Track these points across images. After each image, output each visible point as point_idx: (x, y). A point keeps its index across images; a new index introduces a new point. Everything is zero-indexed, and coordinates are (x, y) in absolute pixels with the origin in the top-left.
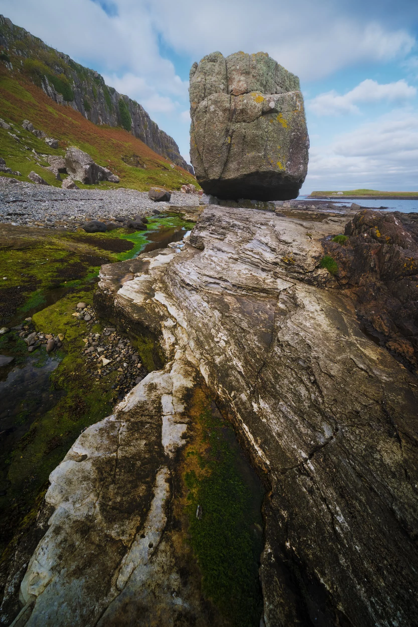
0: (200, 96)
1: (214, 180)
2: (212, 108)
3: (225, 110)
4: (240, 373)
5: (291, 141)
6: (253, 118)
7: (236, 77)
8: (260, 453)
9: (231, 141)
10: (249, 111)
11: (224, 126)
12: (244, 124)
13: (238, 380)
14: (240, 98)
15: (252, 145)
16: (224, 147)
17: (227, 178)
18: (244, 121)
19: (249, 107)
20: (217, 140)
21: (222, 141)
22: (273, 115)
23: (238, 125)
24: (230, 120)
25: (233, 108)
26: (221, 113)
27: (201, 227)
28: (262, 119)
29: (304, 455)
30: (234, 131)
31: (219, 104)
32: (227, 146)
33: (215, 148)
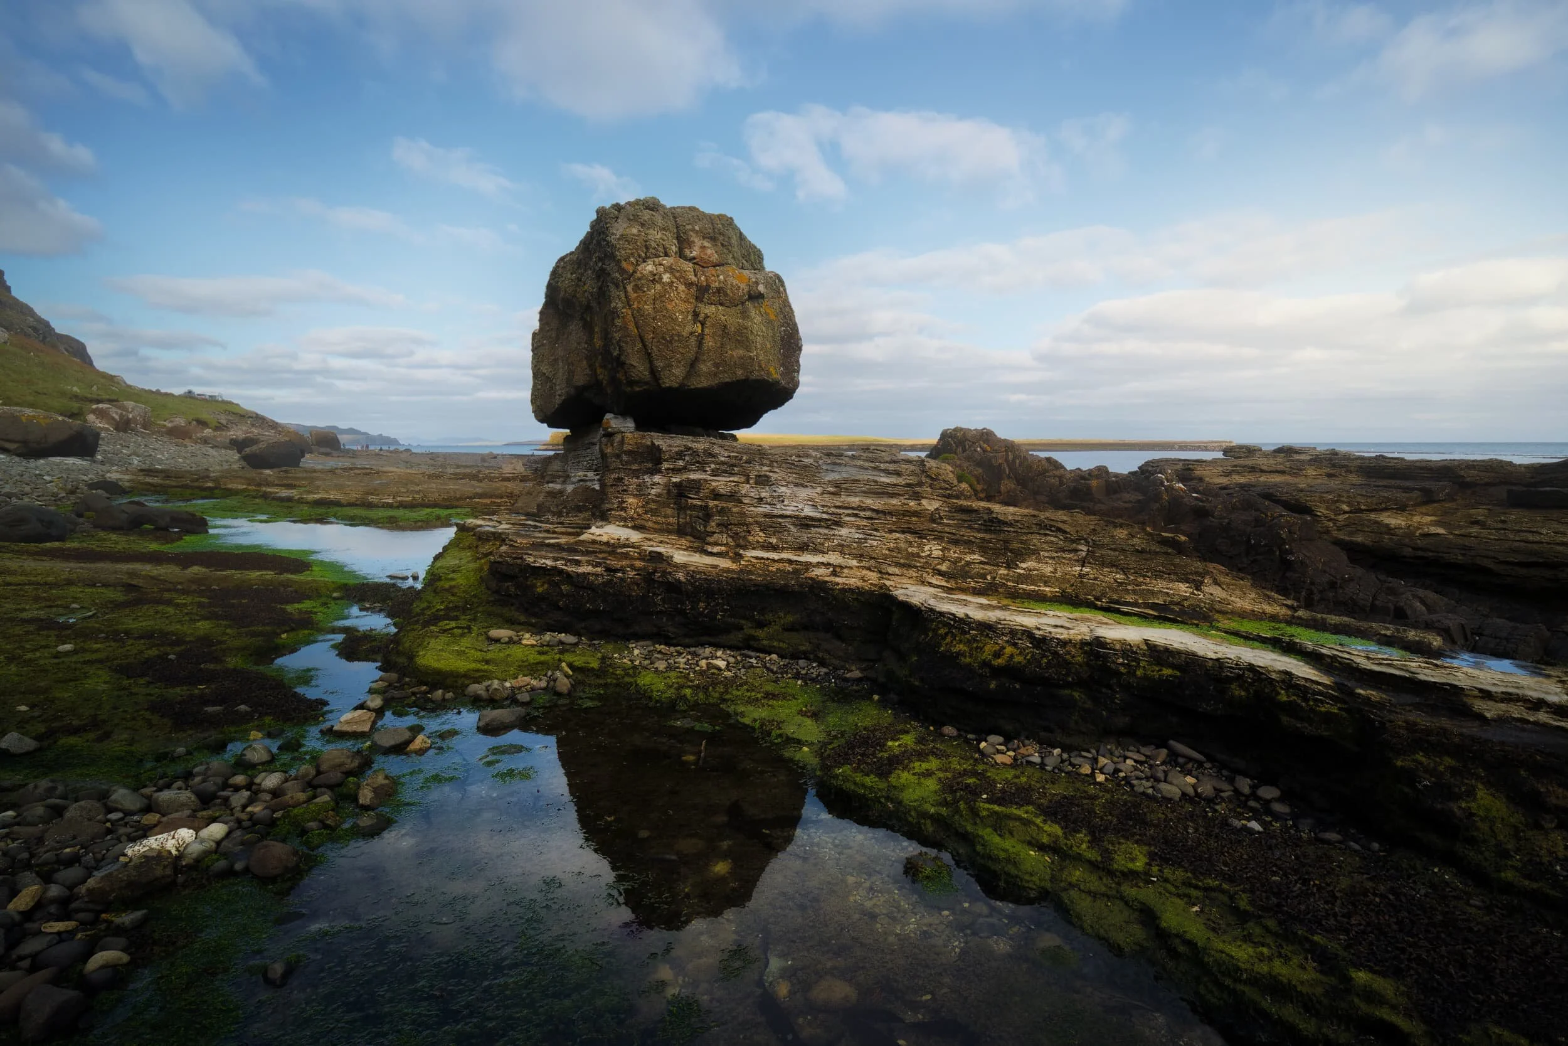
0: (640, 256)
1: (670, 388)
2: (666, 278)
3: (689, 285)
4: (981, 563)
5: (782, 339)
6: (736, 302)
7: (698, 242)
8: (1047, 589)
9: (702, 331)
10: (728, 292)
11: (691, 307)
12: (720, 308)
13: (983, 569)
14: (711, 271)
15: (737, 340)
16: (693, 339)
17: (692, 387)
18: (721, 304)
19: (729, 287)
20: (679, 326)
21: (689, 329)
22: (761, 301)
23: (713, 308)
24: (699, 299)
25: (705, 284)
26: (682, 288)
27: (668, 469)
28: (749, 304)
29: (1078, 569)
30: (707, 317)
31: (678, 275)
32: (697, 337)
33: (676, 338)
